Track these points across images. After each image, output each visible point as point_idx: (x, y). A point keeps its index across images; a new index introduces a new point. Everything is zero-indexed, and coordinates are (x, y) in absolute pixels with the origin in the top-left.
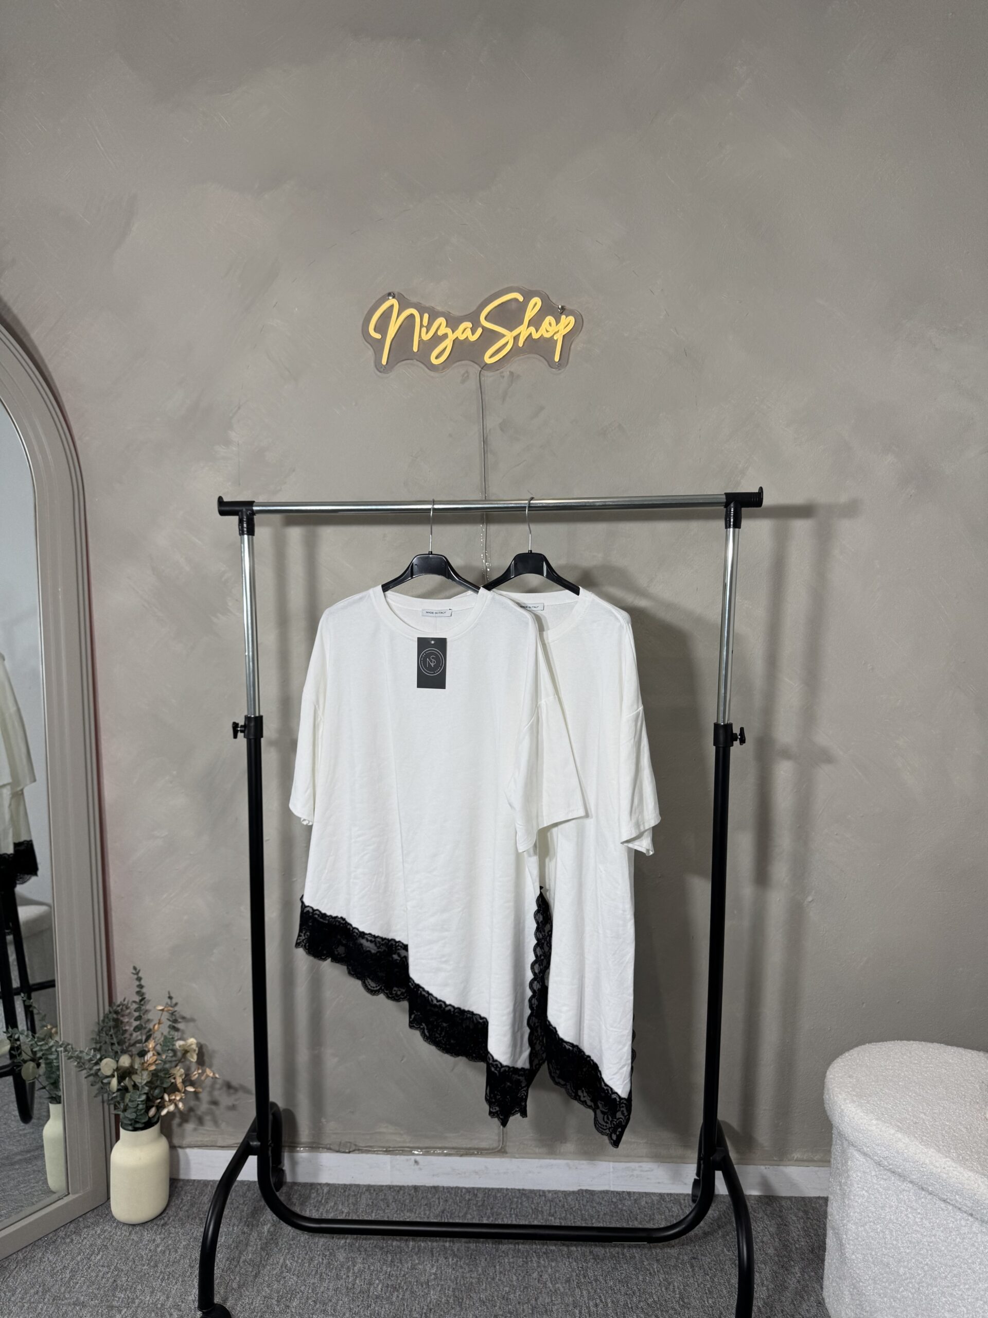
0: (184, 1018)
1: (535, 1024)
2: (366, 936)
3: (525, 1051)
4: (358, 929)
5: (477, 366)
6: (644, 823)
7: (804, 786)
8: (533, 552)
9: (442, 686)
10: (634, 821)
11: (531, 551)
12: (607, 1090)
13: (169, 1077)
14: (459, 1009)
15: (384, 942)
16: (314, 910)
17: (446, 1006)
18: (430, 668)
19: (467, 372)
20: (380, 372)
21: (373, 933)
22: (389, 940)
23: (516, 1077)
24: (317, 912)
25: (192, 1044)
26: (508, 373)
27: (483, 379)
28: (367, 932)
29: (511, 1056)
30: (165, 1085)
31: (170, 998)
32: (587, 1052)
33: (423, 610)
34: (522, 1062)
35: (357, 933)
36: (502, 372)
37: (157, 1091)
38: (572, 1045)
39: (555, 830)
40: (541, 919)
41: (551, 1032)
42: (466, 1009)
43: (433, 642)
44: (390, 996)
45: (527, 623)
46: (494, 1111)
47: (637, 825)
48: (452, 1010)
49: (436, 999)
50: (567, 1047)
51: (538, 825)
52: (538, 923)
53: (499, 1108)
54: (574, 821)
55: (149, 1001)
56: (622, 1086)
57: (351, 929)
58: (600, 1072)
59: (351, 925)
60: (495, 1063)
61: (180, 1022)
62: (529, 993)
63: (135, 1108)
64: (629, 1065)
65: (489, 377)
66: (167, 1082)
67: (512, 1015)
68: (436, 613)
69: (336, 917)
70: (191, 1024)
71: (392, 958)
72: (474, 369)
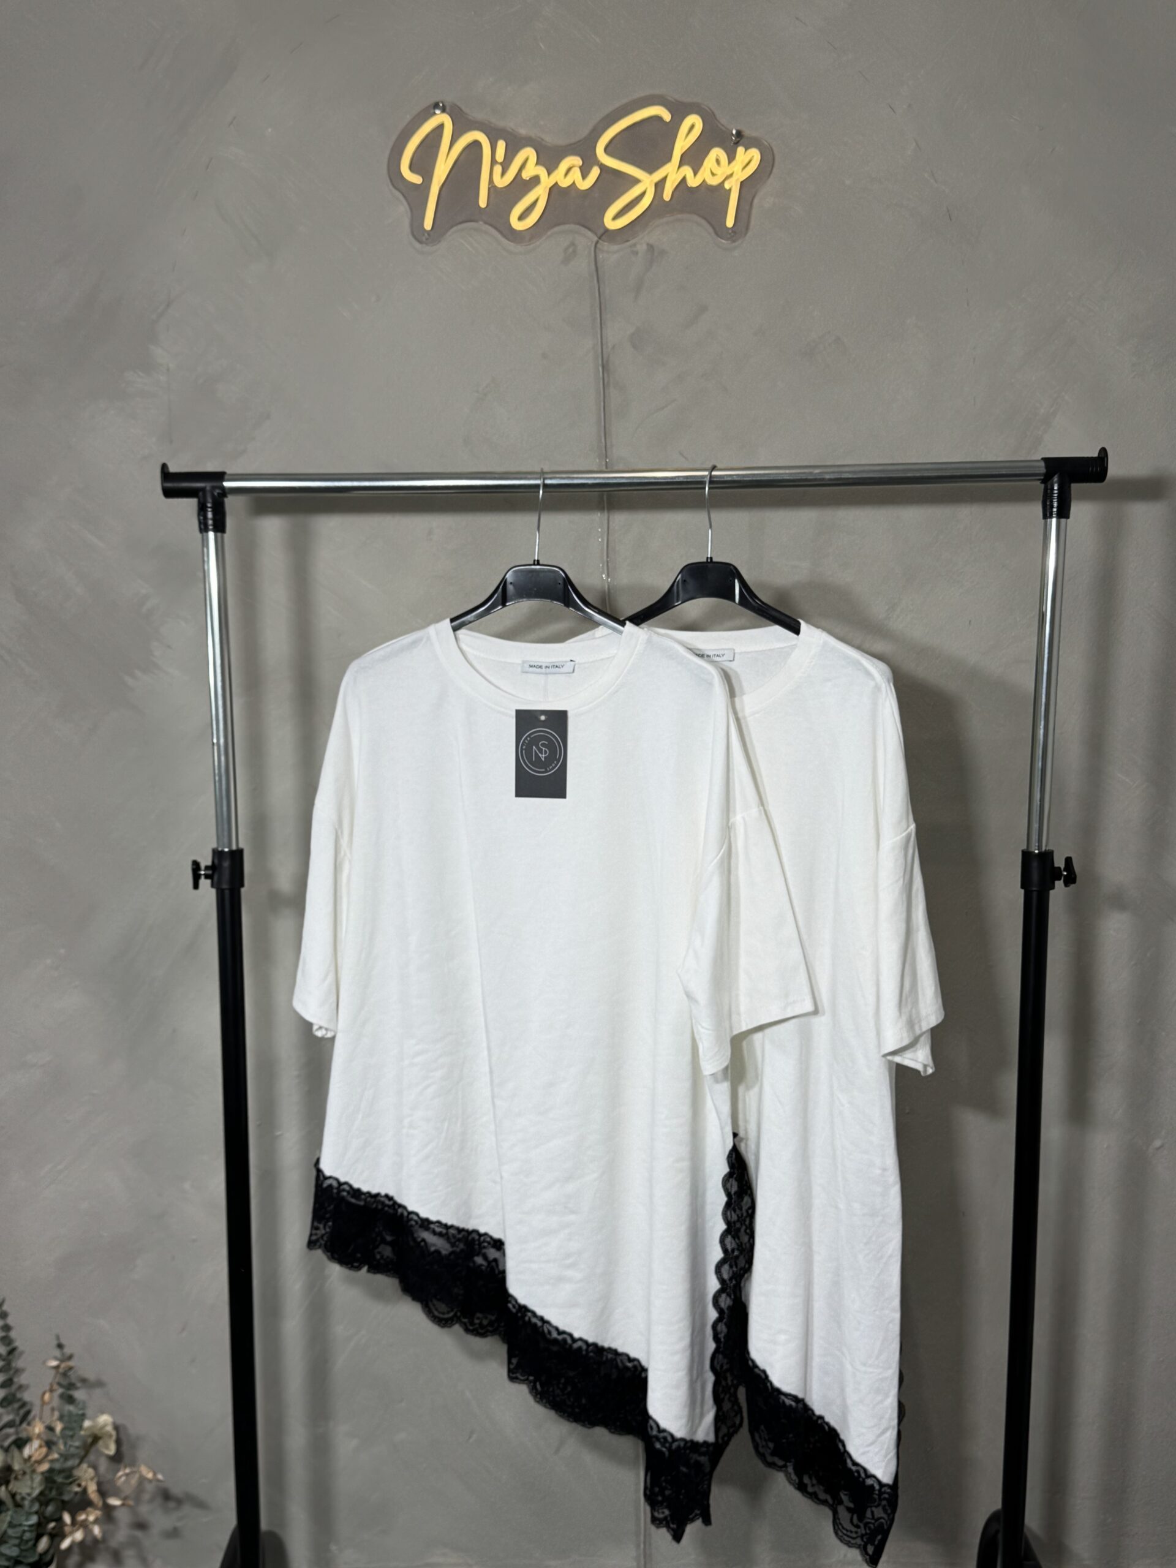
0: (84, 1381)
1: (722, 1366)
2: (432, 1226)
3: (708, 1412)
4: (417, 1214)
5: (589, 234)
6: (920, 1021)
7: (1148, 955)
8: (715, 560)
9: (561, 793)
10: (904, 1018)
11: (711, 558)
12: (858, 1472)
13: (71, 1483)
14: (595, 1345)
15: (460, 1236)
16: (340, 1184)
17: (574, 1340)
18: (538, 763)
19: (573, 244)
20: (421, 242)
21: (444, 1221)
22: (469, 1233)
23: (695, 1457)
24: (346, 1187)
25: (105, 1425)
26: (645, 247)
27: (601, 256)
28: (433, 1218)
29: (688, 1421)
30: (66, 1498)
31: (60, 1346)
32: (818, 1412)
33: (524, 662)
34: (705, 1432)
35: (416, 1222)
36: (635, 245)
37: (50, 1509)
38: (795, 1398)
39: (758, 1037)
40: (734, 1189)
41: (757, 1380)
42: (606, 1345)
43: (543, 718)
44: (471, 1328)
45: (711, 684)
46: (661, 1516)
47: (911, 1024)
48: (584, 1347)
49: (557, 1329)
50: (788, 1402)
51: (731, 1028)
52: (728, 1194)
53: (670, 1510)
54: (793, 1021)
55: (22, 1353)
56: (884, 1464)
57: (405, 1214)
58: (843, 1442)
59: (405, 1208)
60: (662, 1435)
61: (77, 1388)
62: (713, 1315)
63: (17, 1538)
64: (894, 1428)
65: (612, 254)
66: (69, 1492)
67: (688, 1353)
68: (546, 667)
69: (378, 1195)
70: (98, 1392)
71: (474, 1262)
72: (585, 239)
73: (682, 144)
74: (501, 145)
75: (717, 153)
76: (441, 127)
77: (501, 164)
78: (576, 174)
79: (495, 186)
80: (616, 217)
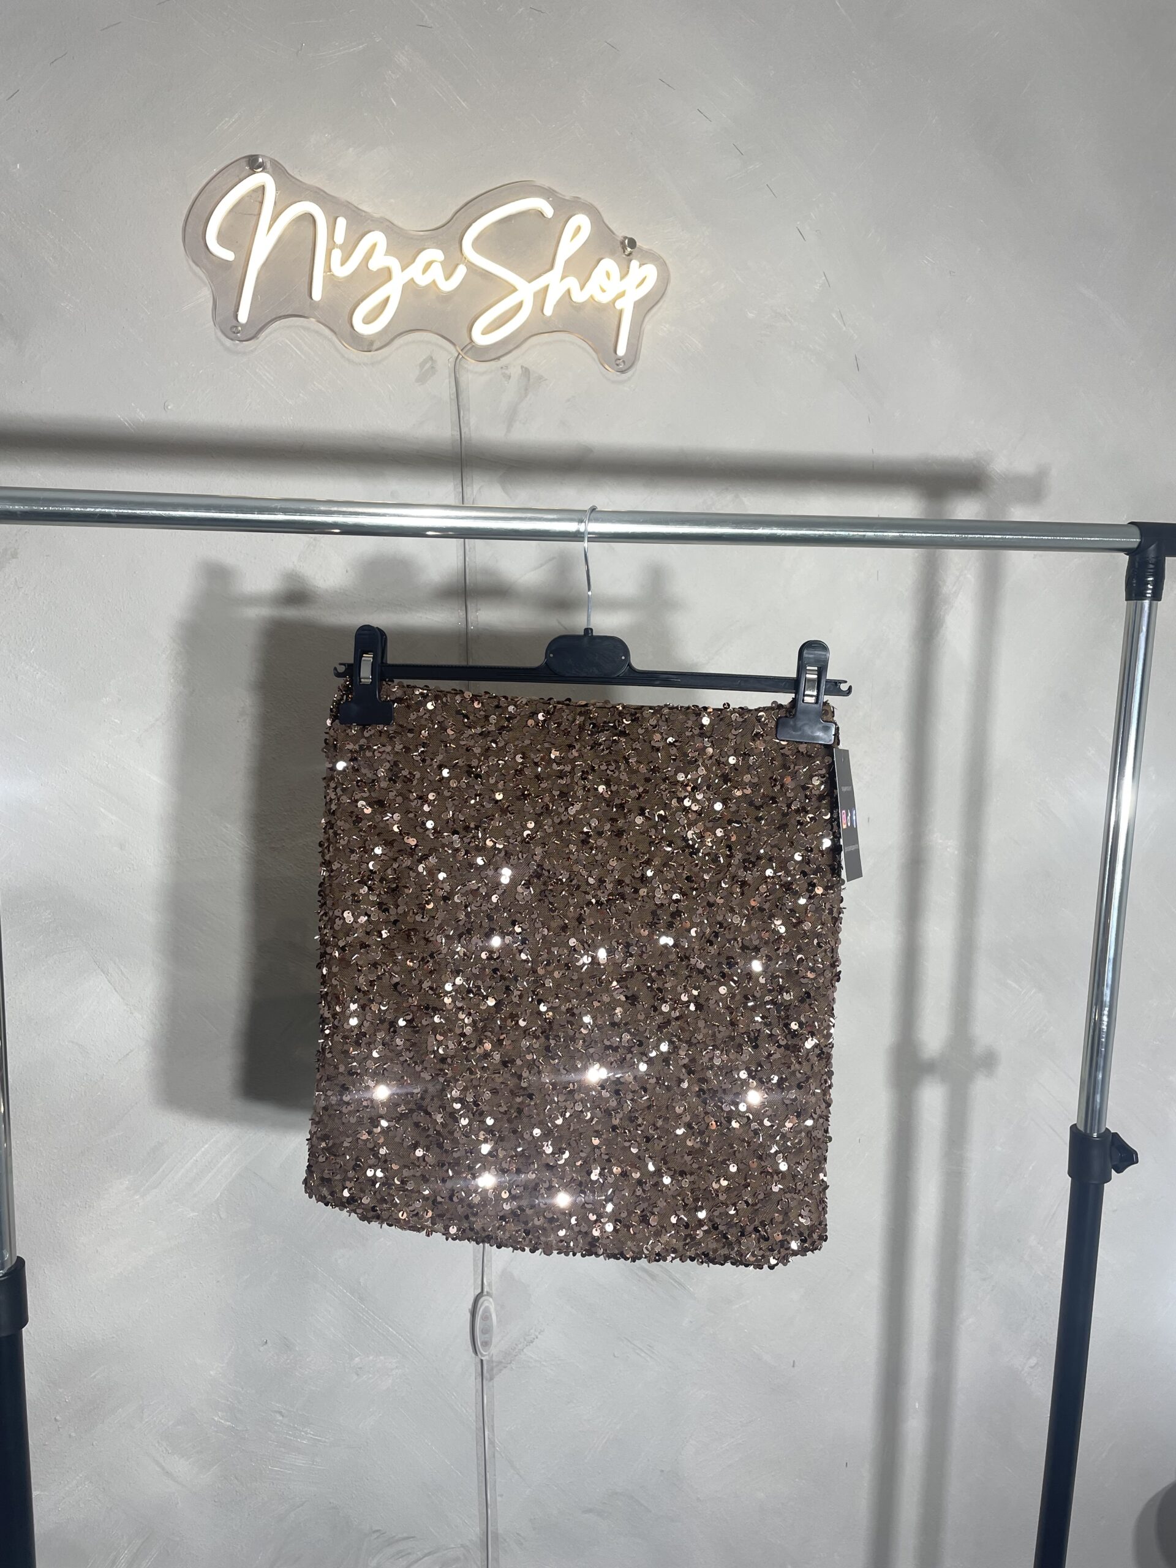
5: (455, 349)
19: (431, 358)
26: (520, 371)
27: (465, 378)
36: (506, 366)
65: (476, 372)
72: (445, 354)
73: (568, 246)
74: (342, 223)
75: (608, 264)
76: (263, 188)
77: (341, 247)
78: (436, 273)
79: (333, 275)
80: (485, 332)
